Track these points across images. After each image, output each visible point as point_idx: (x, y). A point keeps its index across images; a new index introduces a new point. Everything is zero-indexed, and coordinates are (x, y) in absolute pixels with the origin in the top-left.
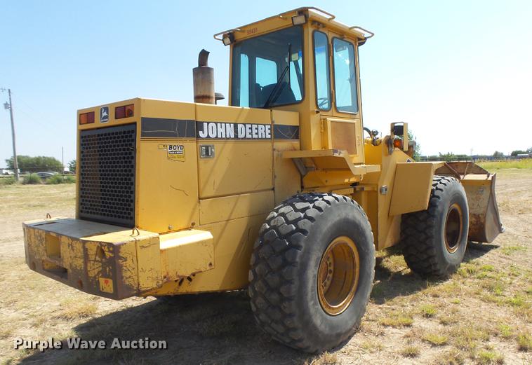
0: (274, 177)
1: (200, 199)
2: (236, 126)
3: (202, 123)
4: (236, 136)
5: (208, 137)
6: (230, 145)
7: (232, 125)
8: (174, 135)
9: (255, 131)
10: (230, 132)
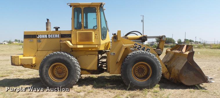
0: (61, 47)
1: (37, 51)
2: (48, 35)
3: (38, 35)
4: (48, 37)
5: (40, 38)
6: (46, 39)
7: (47, 35)
8: (31, 38)
9: (54, 36)
10: (46, 36)
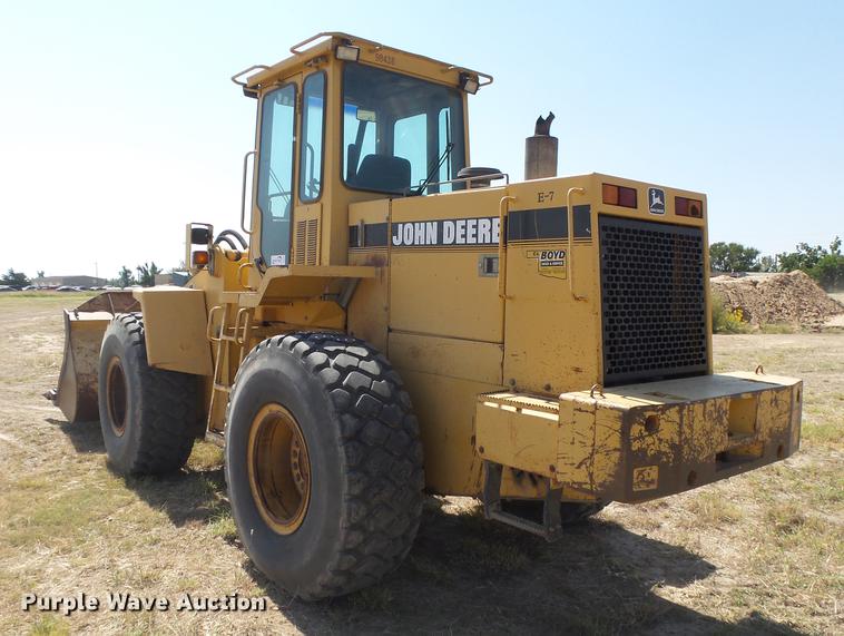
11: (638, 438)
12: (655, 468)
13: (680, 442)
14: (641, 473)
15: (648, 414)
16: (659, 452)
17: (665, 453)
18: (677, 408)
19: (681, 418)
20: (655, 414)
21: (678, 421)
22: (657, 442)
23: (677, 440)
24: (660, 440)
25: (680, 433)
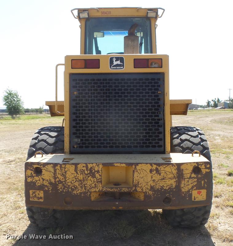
11: (30, 177)
12: (42, 192)
13: (56, 182)
14: (34, 193)
15: (35, 166)
16: (43, 185)
17: (46, 186)
18: (52, 165)
19: (55, 170)
20: (39, 166)
21: (53, 171)
22: (41, 180)
23: (53, 181)
24: (43, 180)
25: (55, 178)
